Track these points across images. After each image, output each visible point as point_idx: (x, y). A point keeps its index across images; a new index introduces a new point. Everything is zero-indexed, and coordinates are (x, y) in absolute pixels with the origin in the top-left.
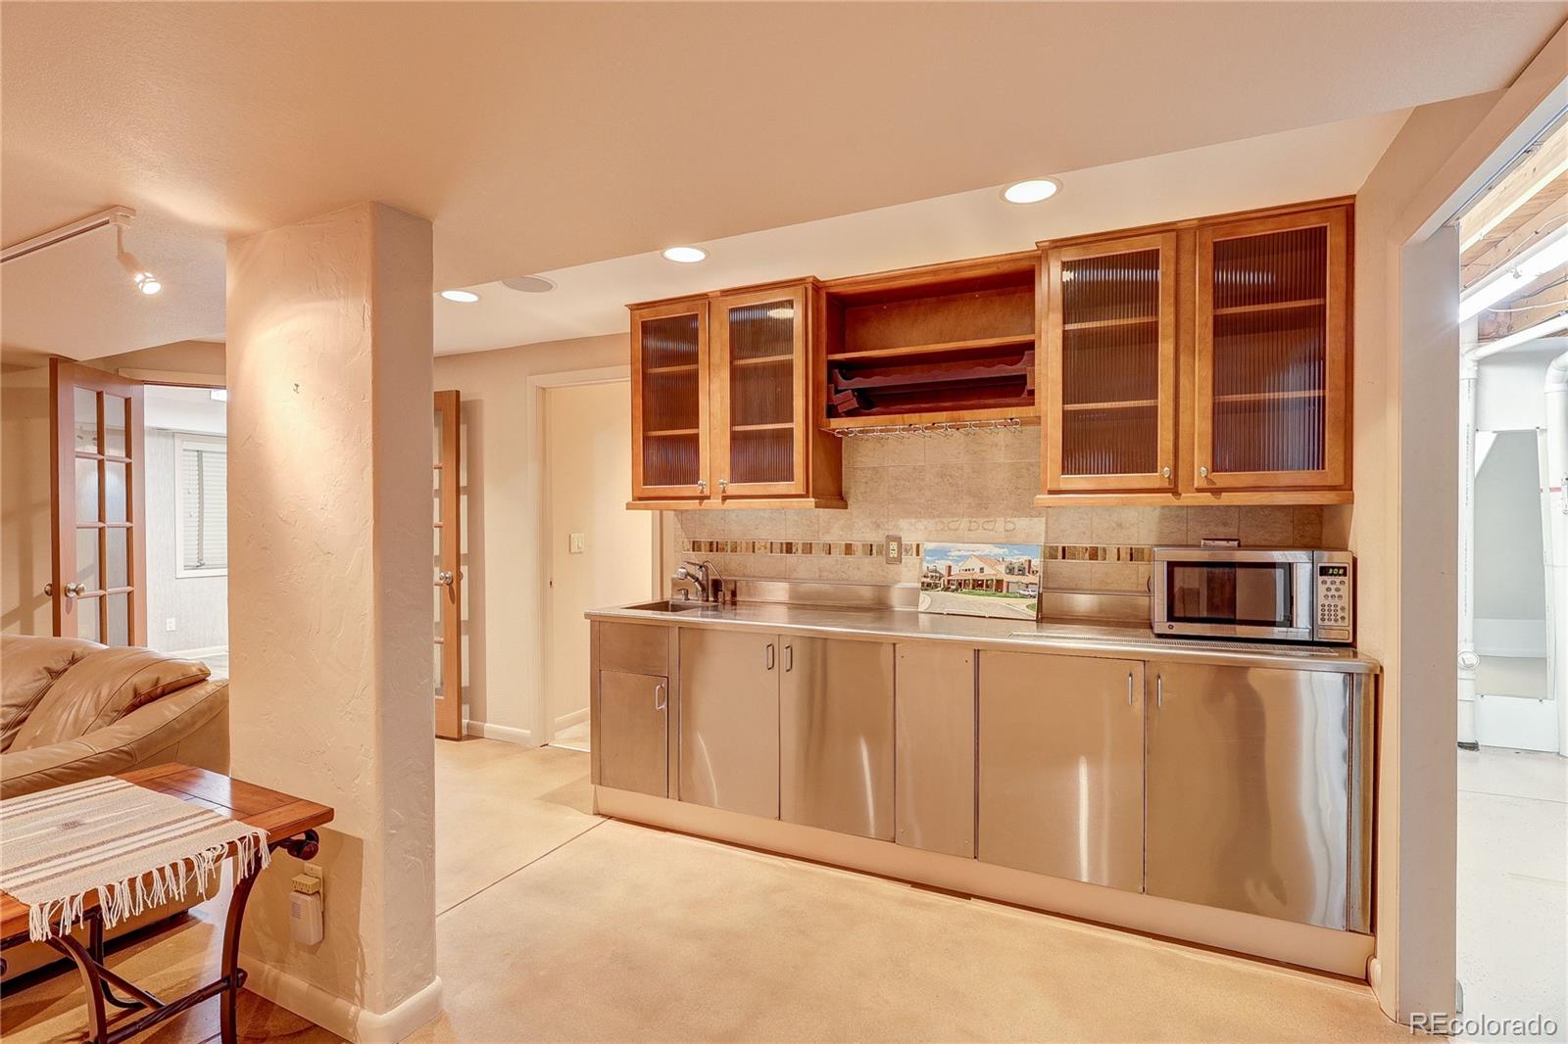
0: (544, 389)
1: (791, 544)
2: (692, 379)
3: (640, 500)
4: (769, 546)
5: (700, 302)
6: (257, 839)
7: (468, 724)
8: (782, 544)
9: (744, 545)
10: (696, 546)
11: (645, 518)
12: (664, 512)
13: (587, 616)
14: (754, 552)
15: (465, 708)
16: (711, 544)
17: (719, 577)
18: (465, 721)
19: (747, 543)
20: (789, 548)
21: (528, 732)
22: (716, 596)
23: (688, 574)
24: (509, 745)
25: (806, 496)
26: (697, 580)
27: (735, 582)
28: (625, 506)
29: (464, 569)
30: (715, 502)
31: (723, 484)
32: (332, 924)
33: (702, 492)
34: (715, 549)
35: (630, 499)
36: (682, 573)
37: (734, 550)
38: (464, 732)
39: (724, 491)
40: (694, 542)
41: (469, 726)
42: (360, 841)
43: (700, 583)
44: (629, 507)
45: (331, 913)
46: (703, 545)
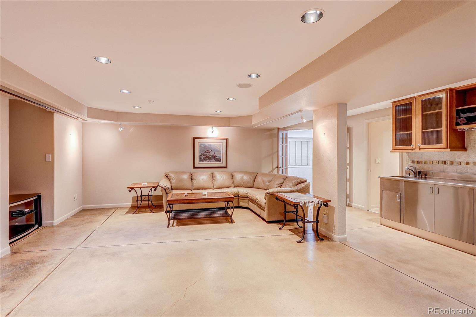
0: (369, 123)
1: (446, 162)
2: (410, 119)
3: (394, 150)
4: (438, 162)
5: (412, 99)
6: (321, 201)
7: (348, 203)
8: (442, 162)
9: (429, 162)
10: (413, 162)
11: (397, 154)
12: (403, 153)
13: (379, 177)
14: (432, 164)
15: (348, 199)
16: (418, 161)
17: (420, 170)
18: (348, 202)
19: (430, 161)
20: (445, 163)
21: (364, 207)
22: (419, 175)
23: (408, 169)
24: (359, 209)
25: (447, 148)
26: (412, 171)
27: (426, 172)
28: (390, 152)
29: (348, 167)
30: (417, 150)
31: (419, 145)
32: (329, 221)
33: (413, 147)
34: (419, 163)
35: (392, 150)
36: (407, 169)
37: (425, 163)
38: (348, 205)
39: (419, 147)
40: (412, 161)
41: (349, 204)
42: (334, 207)
43: (413, 171)
44: (391, 152)
45: (329, 218)
46: (415, 162)
